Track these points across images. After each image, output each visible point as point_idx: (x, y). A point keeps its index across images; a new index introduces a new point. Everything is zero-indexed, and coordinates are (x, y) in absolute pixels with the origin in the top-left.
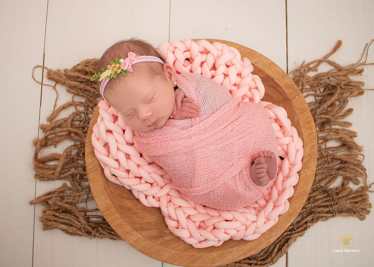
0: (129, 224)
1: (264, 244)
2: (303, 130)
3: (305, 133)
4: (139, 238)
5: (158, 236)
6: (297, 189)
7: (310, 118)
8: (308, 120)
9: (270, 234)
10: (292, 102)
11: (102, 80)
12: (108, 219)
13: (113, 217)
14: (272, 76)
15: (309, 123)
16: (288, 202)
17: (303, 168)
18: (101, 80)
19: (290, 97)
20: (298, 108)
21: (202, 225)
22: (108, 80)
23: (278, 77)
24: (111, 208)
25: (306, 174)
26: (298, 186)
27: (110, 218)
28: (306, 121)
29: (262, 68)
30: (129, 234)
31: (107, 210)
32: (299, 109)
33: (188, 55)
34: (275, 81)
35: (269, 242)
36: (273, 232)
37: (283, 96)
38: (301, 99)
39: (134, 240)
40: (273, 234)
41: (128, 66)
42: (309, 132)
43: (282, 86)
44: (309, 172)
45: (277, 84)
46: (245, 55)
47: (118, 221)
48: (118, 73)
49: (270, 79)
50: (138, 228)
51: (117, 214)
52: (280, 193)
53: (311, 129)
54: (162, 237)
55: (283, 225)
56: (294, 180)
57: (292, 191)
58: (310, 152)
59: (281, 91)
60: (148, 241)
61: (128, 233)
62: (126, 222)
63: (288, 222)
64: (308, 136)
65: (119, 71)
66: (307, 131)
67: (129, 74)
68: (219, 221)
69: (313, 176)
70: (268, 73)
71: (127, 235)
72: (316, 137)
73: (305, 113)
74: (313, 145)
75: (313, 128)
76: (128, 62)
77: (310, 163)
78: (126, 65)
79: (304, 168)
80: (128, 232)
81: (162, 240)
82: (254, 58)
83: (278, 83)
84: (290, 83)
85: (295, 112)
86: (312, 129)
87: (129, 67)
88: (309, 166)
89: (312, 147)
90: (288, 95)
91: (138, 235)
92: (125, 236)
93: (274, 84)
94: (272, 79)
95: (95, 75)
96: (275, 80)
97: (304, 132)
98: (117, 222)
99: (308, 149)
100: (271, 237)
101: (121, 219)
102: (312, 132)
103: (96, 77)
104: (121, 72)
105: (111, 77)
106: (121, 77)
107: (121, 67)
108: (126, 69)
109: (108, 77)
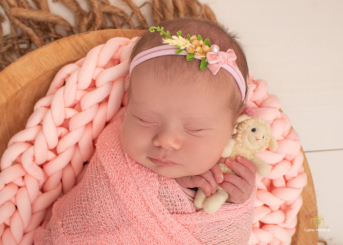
11: (167, 44)
18: (166, 41)
22: (172, 52)
33: (279, 183)
41: (217, 63)
48: (196, 57)
65: (199, 57)
67: (207, 73)
76: (223, 59)
78: (215, 59)
87: (217, 66)
95: (160, 28)
103: (160, 32)
104: (201, 60)
105: (183, 53)
106: (194, 66)
107: (208, 55)
108: (211, 62)
109: (177, 48)
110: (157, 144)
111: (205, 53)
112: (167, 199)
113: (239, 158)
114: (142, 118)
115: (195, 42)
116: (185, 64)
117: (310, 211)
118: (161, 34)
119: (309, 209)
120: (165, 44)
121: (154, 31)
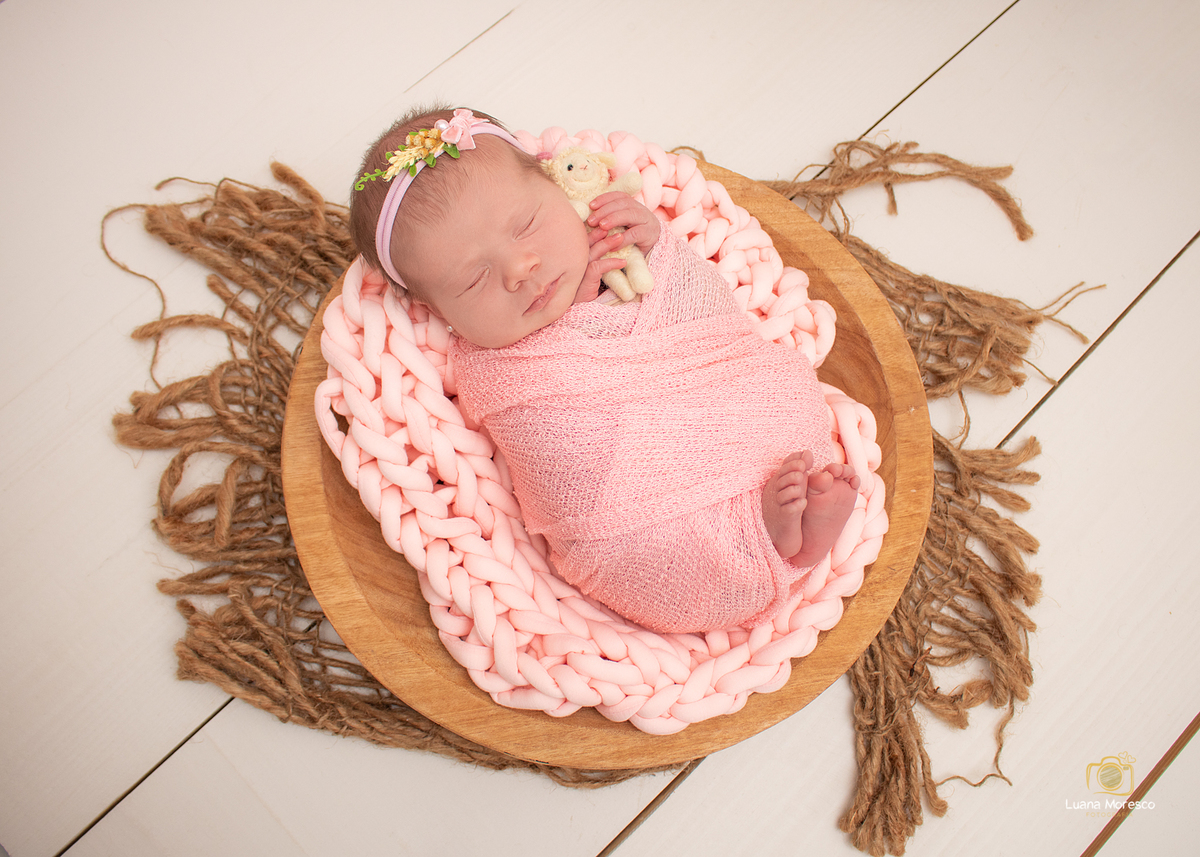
0: (345, 554)
1: (682, 751)
2: (897, 497)
3: (898, 508)
4: (354, 601)
5: (406, 619)
6: (825, 642)
7: (925, 475)
8: (920, 477)
9: (707, 730)
10: (896, 417)
11: (393, 177)
12: (296, 517)
13: (309, 519)
14: (869, 333)
15: (918, 486)
16: (788, 666)
17: (861, 594)
18: (389, 176)
19: (896, 403)
20: (905, 439)
21: (536, 645)
22: (408, 180)
23: (884, 342)
24: (316, 492)
25: (864, 612)
26: (830, 636)
27: (300, 516)
28: (913, 480)
29: (851, 302)
30: (332, 580)
31: (304, 494)
32: (906, 441)
34: (871, 349)
35: (699, 750)
36: (718, 728)
37: (879, 394)
38: (922, 421)
39: (339, 601)
40: (717, 734)
41: (463, 135)
42: (912, 509)
43: (885, 369)
44: (873, 611)
45: (875, 358)
46: (822, 253)
47: (319, 534)
48: (436, 154)
49: (860, 339)
50: (365, 574)
51: (325, 515)
52: (777, 636)
53: (918, 502)
54: (416, 626)
55: (751, 720)
56: (828, 614)
57: (813, 642)
58: (894, 562)
59: (878, 379)
60: (375, 618)
61: (331, 575)
62: (338, 543)
63: (767, 717)
64: (905, 519)
66: (906, 505)
67: (466, 155)
68: (583, 653)
69: (879, 624)
70: (862, 321)
71: (328, 581)
72: (922, 529)
73: (917, 458)
74: (909, 547)
75: (926, 503)
76: (462, 124)
77: (884, 588)
78: (456, 132)
79: (863, 596)
80: (333, 573)
81: (413, 633)
82: (842, 270)
83: (879, 355)
84: (907, 369)
85: (895, 446)
86: (920, 503)
88: (877, 594)
89: (906, 550)
90: (893, 396)
91: (355, 590)
92: (321, 582)
93: (868, 356)
94: (867, 342)
95: (365, 176)
96: (874, 346)
97: (899, 503)
98: (317, 536)
99: (891, 551)
100: (708, 740)
101: (330, 533)
102: (917, 512)
103: (369, 180)
104: (445, 152)
105: (420, 166)
106: (446, 163)
107: (443, 138)
108: (456, 141)
109: (408, 169)
110: (513, 285)
111: (438, 140)
112: (606, 332)
113: (593, 205)
114: (469, 285)
115: (417, 140)
116: (435, 173)
117: (737, 186)
118: (374, 179)
119: (733, 186)
120: (392, 181)
121: (363, 186)
